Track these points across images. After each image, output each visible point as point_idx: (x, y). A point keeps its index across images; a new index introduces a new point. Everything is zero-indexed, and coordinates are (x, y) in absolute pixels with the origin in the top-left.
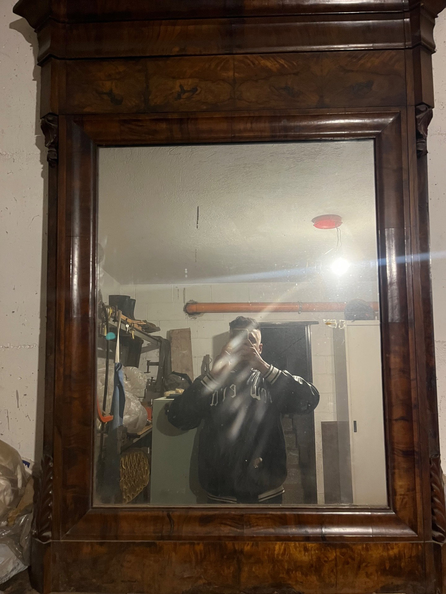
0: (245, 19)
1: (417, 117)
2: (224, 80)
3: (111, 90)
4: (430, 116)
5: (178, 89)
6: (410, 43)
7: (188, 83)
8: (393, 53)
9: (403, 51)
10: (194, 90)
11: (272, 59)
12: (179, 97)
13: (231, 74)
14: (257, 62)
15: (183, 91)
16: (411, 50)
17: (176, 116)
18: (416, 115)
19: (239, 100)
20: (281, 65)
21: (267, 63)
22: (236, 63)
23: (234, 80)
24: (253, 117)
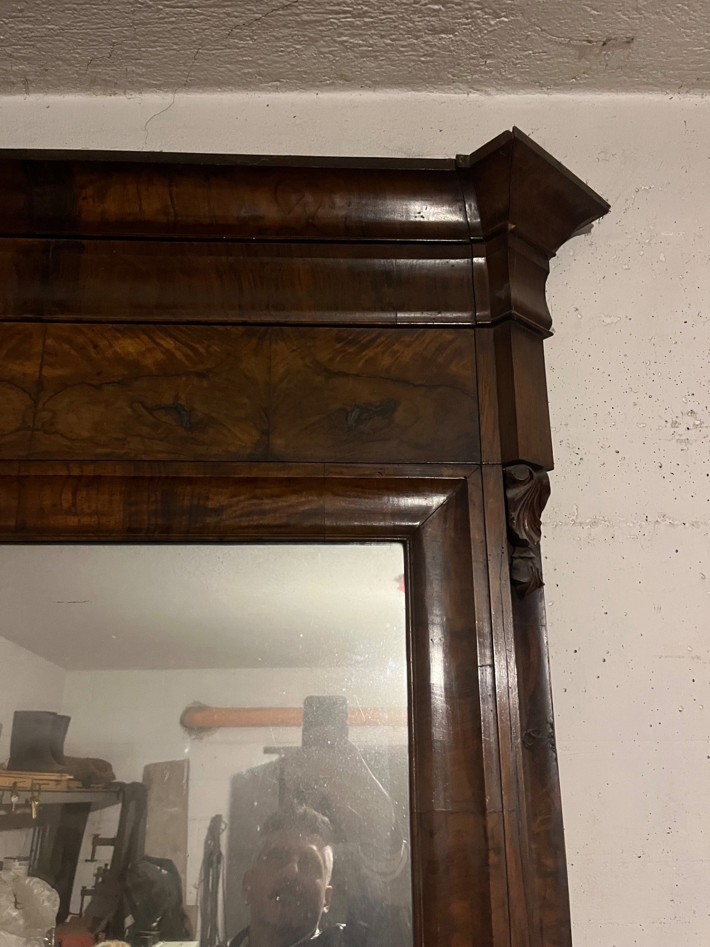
0: (84, 242)
1: (511, 494)
2: (11, 382)
4: (543, 492)
6: (487, 313)
8: (448, 335)
9: (471, 332)
11: (144, 337)
13: (31, 368)
14: (103, 343)
16: (491, 331)
18: (506, 487)
19: (46, 432)
20: (167, 352)
21: (129, 346)
22: (49, 342)
23: (40, 383)
24: (79, 478)
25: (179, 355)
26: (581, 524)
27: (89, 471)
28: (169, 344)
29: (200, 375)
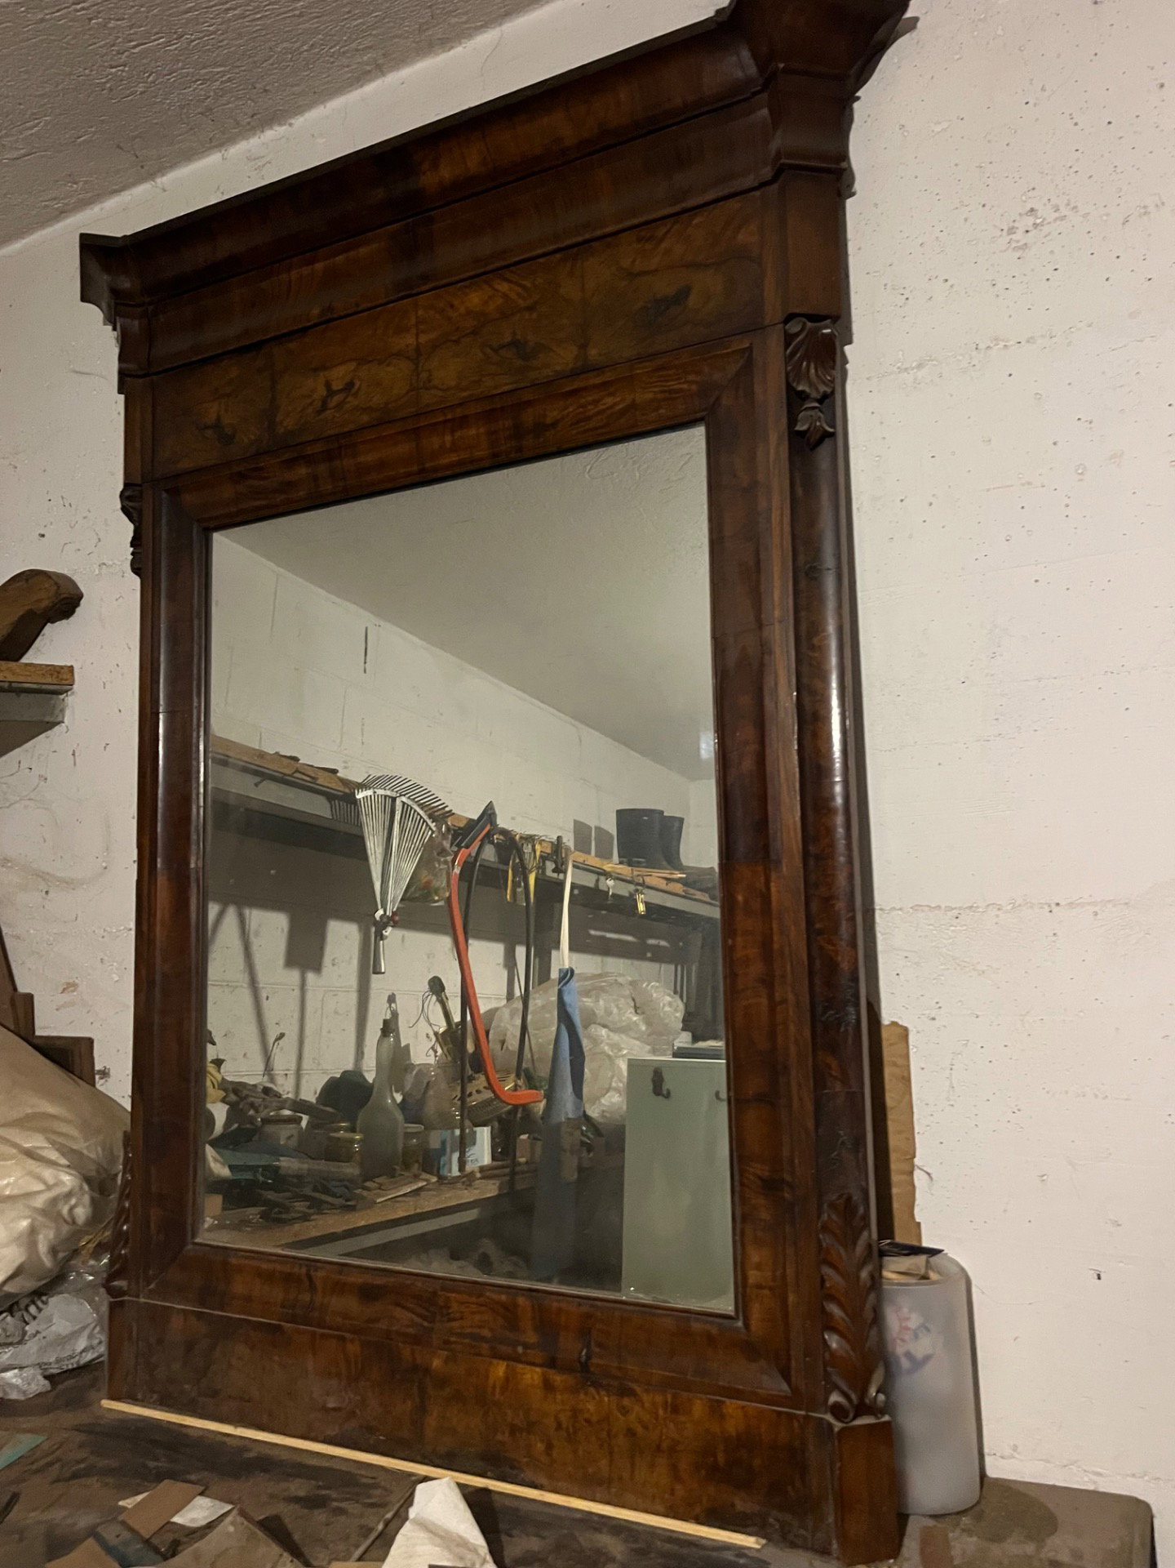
0: (432, 213)
1: (789, 350)
2: (399, 354)
3: (219, 419)
5: (322, 391)
7: (339, 375)
8: (735, 204)
9: (757, 191)
10: (349, 386)
11: (485, 287)
12: (324, 407)
13: (409, 340)
14: (456, 302)
15: (331, 393)
16: (775, 187)
17: (318, 448)
18: (786, 345)
19: (427, 389)
20: (505, 296)
21: (475, 299)
22: (420, 312)
23: (418, 350)
24: (453, 420)
25: (513, 296)
26: (906, 369)
27: (459, 412)
28: (504, 287)
29: (530, 309)
